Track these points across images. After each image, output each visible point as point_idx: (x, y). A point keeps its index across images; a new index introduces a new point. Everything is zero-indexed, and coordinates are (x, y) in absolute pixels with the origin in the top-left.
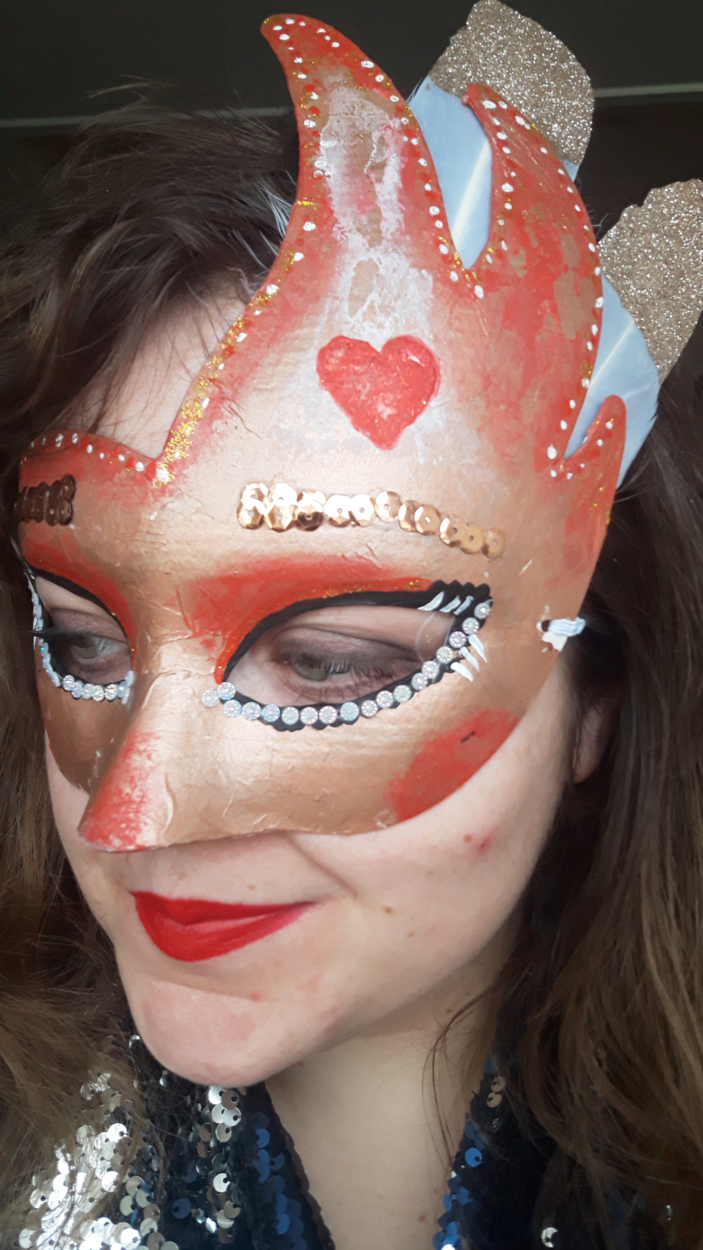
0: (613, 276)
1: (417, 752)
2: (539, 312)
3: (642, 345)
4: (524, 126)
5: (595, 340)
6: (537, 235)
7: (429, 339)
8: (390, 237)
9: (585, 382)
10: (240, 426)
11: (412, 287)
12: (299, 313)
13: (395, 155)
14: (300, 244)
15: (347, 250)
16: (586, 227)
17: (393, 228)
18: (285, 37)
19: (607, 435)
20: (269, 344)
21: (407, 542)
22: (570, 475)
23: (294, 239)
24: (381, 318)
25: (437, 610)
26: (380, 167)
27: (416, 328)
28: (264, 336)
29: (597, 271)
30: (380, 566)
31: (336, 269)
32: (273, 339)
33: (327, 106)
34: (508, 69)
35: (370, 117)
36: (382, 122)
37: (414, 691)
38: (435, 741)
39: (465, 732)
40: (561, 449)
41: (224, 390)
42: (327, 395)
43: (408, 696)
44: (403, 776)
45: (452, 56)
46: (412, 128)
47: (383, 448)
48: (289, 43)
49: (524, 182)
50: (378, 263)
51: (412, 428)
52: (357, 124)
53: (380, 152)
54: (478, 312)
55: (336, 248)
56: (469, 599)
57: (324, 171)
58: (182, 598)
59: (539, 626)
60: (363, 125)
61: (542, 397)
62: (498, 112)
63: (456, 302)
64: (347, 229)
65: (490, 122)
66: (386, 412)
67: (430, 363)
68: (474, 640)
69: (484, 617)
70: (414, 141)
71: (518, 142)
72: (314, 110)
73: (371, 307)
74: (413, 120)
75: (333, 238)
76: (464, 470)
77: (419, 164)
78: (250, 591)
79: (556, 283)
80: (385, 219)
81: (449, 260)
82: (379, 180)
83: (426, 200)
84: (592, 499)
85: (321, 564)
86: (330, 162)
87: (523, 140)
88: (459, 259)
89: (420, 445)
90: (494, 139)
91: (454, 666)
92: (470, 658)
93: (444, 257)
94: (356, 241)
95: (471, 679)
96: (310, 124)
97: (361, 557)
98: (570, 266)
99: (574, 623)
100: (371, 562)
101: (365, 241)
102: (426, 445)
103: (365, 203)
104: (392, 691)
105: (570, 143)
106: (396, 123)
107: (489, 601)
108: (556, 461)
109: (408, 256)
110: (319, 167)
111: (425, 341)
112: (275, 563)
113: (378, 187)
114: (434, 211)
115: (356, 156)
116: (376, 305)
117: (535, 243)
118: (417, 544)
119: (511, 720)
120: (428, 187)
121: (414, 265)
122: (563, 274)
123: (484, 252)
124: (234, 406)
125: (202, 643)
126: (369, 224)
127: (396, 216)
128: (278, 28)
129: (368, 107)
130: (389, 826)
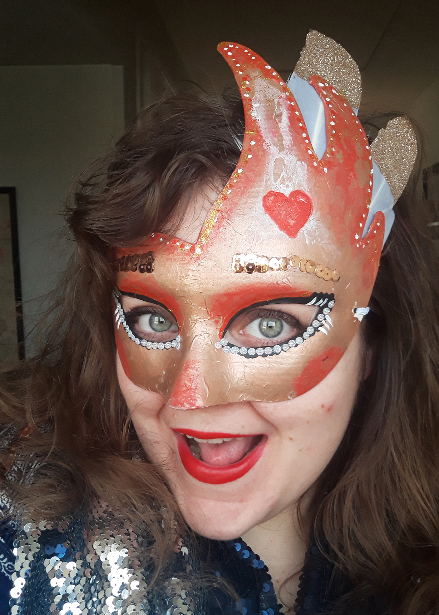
0: (376, 160)
1: (306, 366)
2: (349, 178)
3: (388, 189)
4: (336, 94)
5: (371, 188)
6: (346, 144)
7: (308, 191)
8: (288, 148)
9: (368, 206)
10: (232, 230)
11: (299, 169)
12: (253, 181)
13: (285, 110)
14: (250, 150)
15: (270, 153)
16: (364, 139)
17: (288, 144)
18: (230, 54)
19: (377, 228)
20: (241, 195)
21: (303, 276)
22: (364, 246)
23: (247, 149)
24: (287, 183)
25: (313, 305)
26: (280, 115)
27: (302, 187)
28: (239, 191)
29: (370, 157)
30: (292, 287)
31: (267, 162)
32: (243, 193)
33: (253, 87)
34: (326, 66)
35: (272, 92)
36: (278, 95)
37: (304, 339)
38: (313, 361)
39: (324, 357)
40: (360, 235)
41: (224, 214)
42: (267, 216)
43: (302, 342)
44: (300, 376)
45: (302, 62)
46: (291, 97)
47: (292, 238)
48: (233, 56)
49: (339, 119)
50: (284, 159)
51: (303, 228)
52: (267, 95)
53: (279, 109)
54: (326, 179)
55: (265, 153)
56: (326, 300)
57: (256, 118)
58: (207, 303)
59: (353, 310)
60: (270, 96)
61: (352, 214)
62: (325, 88)
63: (317, 175)
64: (269, 144)
65: (322, 93)
66: (292, 222)
67: (308, 201)
68: (328, 317)
69: (332, 307)
70: (292, 103)
71: (334, 102)
72: (248, 89)
73: (283, 178)
74: (291, 93)
75: (264, 148)
76: (324, 245)
77: (296, 114)
78: (236, 299)
79: (355, 165)
80: (285, 140)
81: (312, 157)
82: (280, 122)
83: (300, 131)
84: (373, 256)
85: (268, 287)
86: (258, 113)
87: (336, 100)
88: (316, 156)
89: (306, 235)
90: (325, 101)
91: (320, 329)
92: (326, 325)
93: (311, 155)
94: (274, 149)
95: (327, 334)
96: (247, 95)
97: (284, 283)
98: (360, 156)
99: (366, 309)
100: (289, 285)
101: (277, 149)
102: (309, 236)
103: (275, 132)
104: (295, 340)
105: (354, 99)
106: (284, 95)
107: (334, 300)
108: (358, 240)
109: (296, 155)
110: (254, 116)
111: (306, 192)
112: (248, 286)
113: (280, 125)
114: (304, 135)
115: (269, 111)
116: (285, 177)
117: (346, 148)
118: (307, 277)
119: (341, 352)
120: (301, 125)
121: (298, 160)
122: (357, 161)
123: (326, 153)
124: (229, 222)
125: (214, 322)
126: (278, 142)
127: (289, 138)
128: (226, 49)
129: (271, 88)
130: (293, 398)
